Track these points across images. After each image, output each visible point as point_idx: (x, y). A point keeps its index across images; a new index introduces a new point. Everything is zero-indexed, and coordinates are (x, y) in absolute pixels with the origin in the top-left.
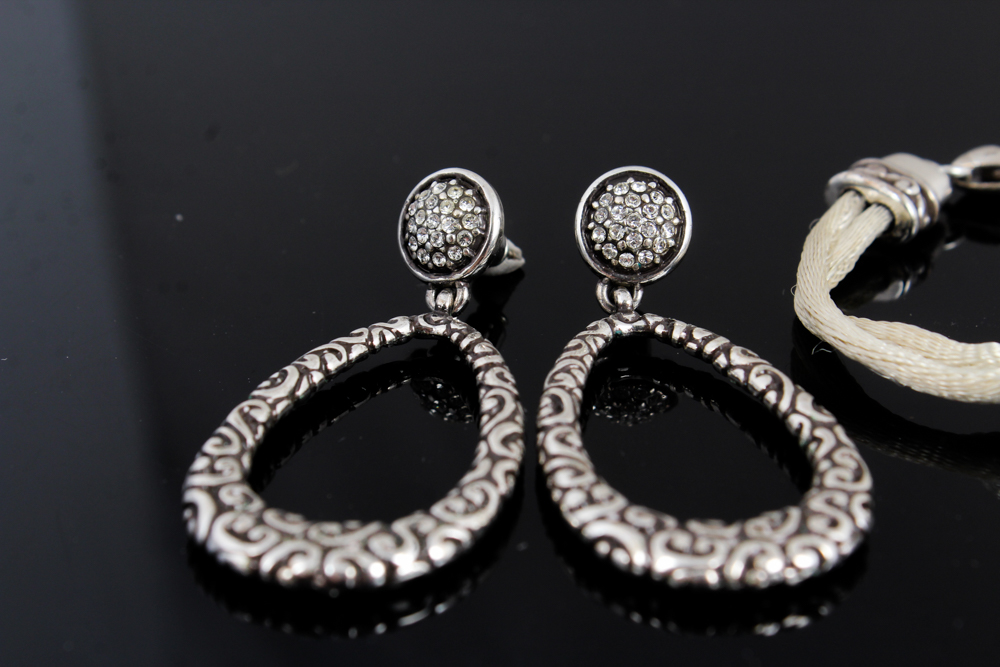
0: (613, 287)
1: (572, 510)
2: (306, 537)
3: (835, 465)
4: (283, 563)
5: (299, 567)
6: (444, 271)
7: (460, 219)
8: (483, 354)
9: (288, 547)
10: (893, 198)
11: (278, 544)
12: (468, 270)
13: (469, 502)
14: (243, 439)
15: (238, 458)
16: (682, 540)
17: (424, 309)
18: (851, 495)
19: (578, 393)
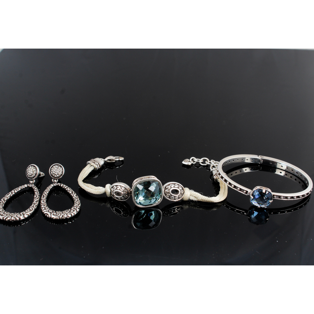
0: (54, 179)
1: (43, 210)
2: (10, 215)
3: (76, 203)
4: (7, 218)
5: (8, 219)
6: (32, 178)
7: (33, 171)
8: (36, 189)
9: (7, 216)
10: (95, 165)
11: (6, 216)
12: (34, 178)
13: (30, 210)
14: (3, 202)
15: (2, 205)
16: (55, 214)
17: (29, 183)
18: (77, 207)
19: (47, 195)
